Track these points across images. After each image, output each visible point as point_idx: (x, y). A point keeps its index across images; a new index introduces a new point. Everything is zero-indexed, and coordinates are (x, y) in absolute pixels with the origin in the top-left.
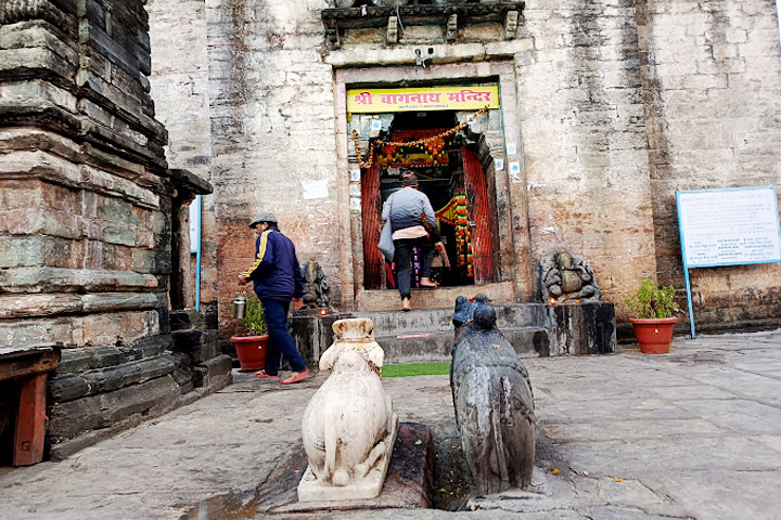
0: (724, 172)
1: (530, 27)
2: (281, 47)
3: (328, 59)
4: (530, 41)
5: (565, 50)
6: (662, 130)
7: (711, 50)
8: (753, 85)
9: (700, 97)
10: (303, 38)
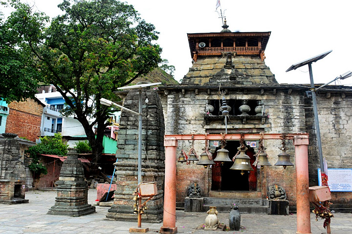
0: (337, 163)
1: (270, 121)
2: (190, 123)
3: (205, 127)
4: (270, 125)
5: (281, 128)
6: (316, 149)
7: (334, 126)
8: (348, 137)
9: (330, 140)
10: (197, 121)
